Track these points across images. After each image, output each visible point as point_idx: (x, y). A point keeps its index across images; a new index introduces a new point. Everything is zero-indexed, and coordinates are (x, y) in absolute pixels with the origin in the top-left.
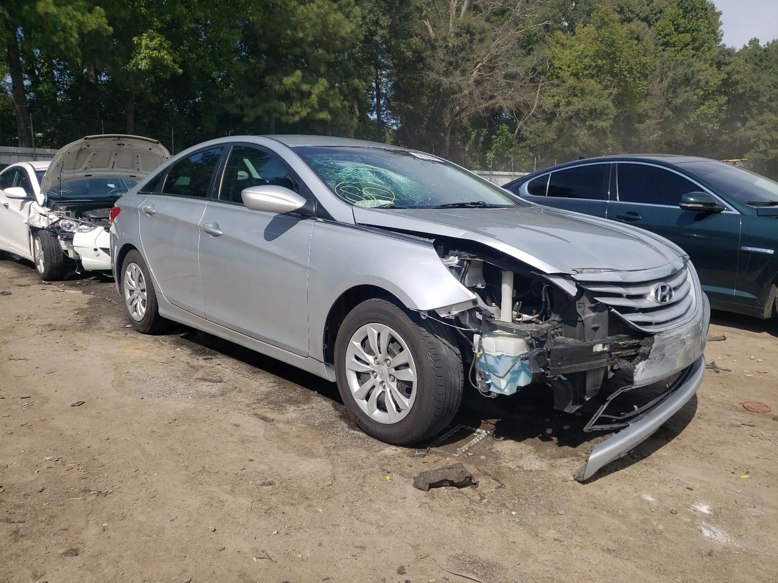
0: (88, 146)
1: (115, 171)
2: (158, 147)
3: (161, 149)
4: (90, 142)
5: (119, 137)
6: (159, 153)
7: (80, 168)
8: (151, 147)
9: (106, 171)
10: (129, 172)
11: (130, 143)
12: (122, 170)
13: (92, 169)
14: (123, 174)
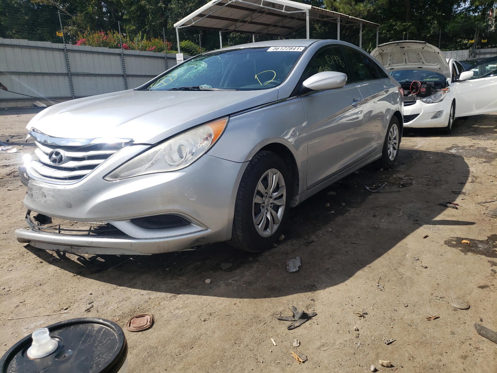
0: (383, 51)
1: (408, 65)
2: (427, 46)
3: (430, 47)
4: (383, 48)
5: (398, 43)
6: (430, 50)
7: (386, 64)
8: (424, 47)
9: (402, 65)
10: (417, 65)
11: (408, 46)
12: (412, 64)
13: (394, 65)
14: (413, 66)
